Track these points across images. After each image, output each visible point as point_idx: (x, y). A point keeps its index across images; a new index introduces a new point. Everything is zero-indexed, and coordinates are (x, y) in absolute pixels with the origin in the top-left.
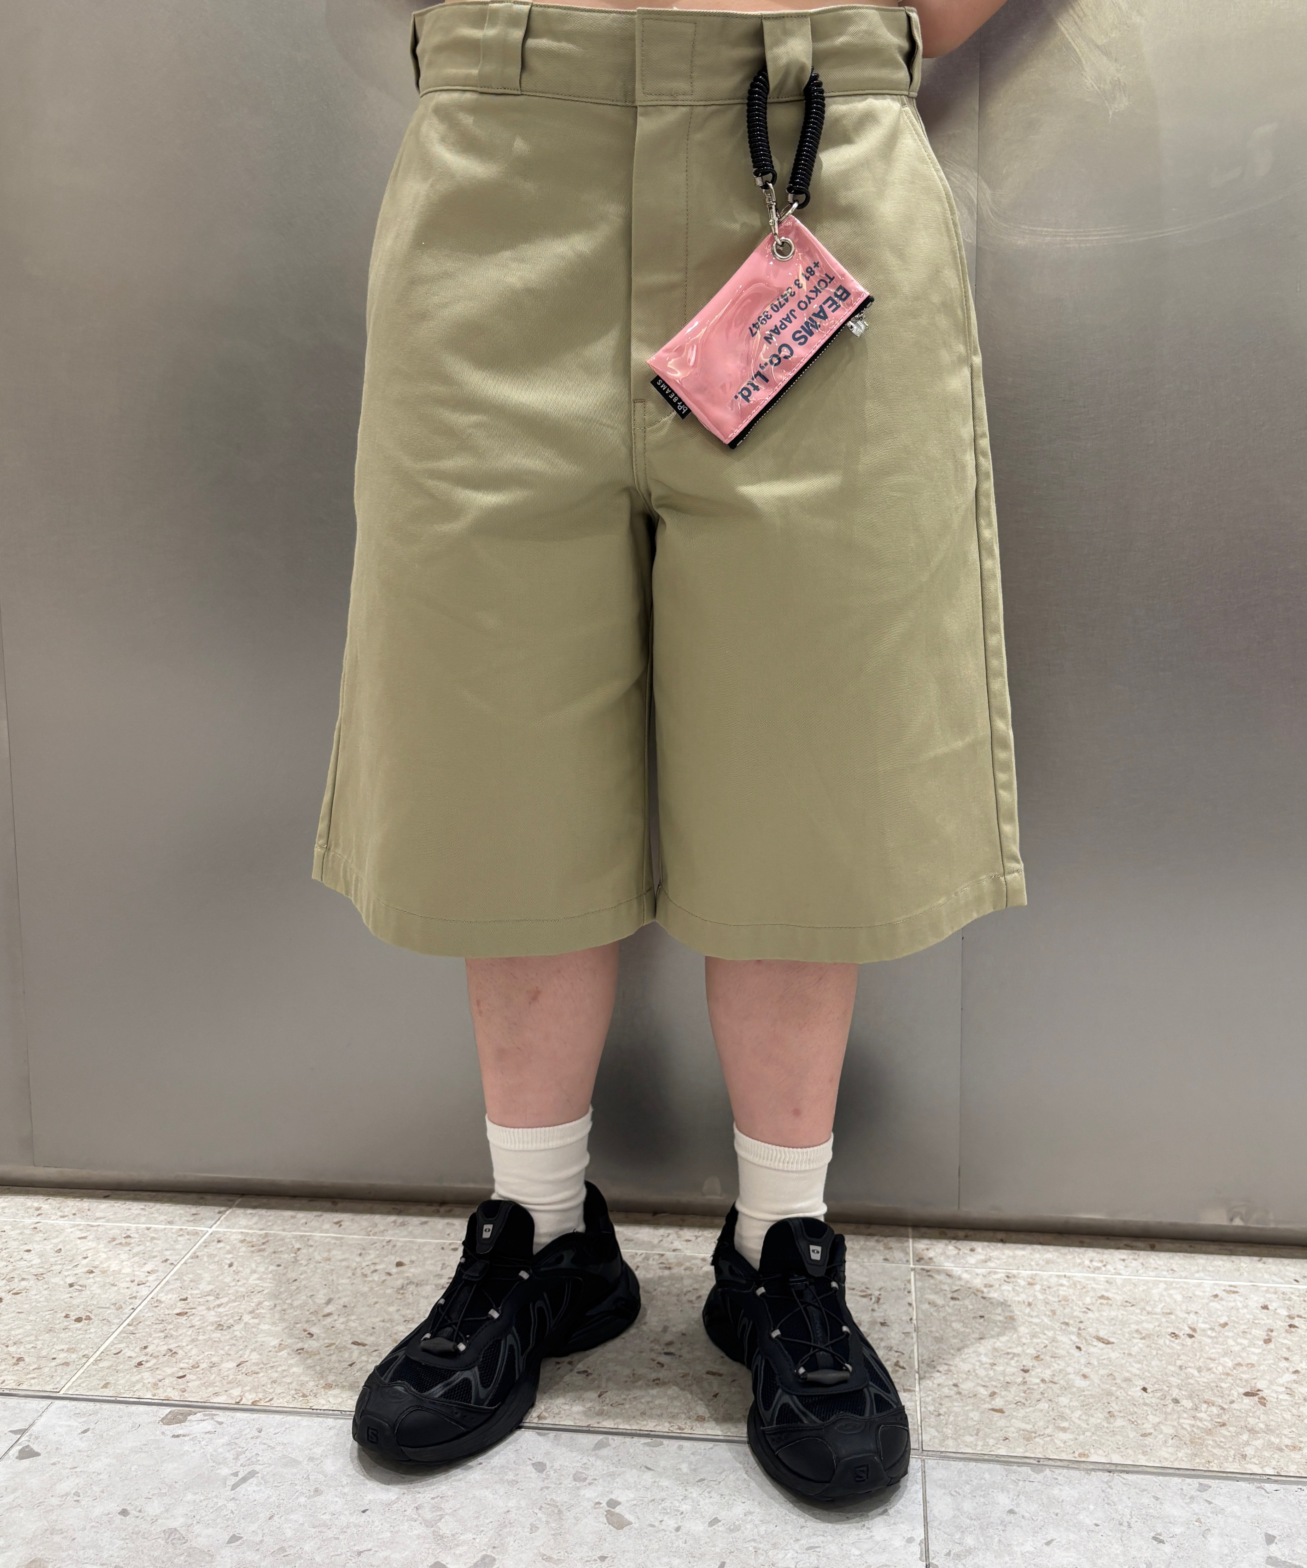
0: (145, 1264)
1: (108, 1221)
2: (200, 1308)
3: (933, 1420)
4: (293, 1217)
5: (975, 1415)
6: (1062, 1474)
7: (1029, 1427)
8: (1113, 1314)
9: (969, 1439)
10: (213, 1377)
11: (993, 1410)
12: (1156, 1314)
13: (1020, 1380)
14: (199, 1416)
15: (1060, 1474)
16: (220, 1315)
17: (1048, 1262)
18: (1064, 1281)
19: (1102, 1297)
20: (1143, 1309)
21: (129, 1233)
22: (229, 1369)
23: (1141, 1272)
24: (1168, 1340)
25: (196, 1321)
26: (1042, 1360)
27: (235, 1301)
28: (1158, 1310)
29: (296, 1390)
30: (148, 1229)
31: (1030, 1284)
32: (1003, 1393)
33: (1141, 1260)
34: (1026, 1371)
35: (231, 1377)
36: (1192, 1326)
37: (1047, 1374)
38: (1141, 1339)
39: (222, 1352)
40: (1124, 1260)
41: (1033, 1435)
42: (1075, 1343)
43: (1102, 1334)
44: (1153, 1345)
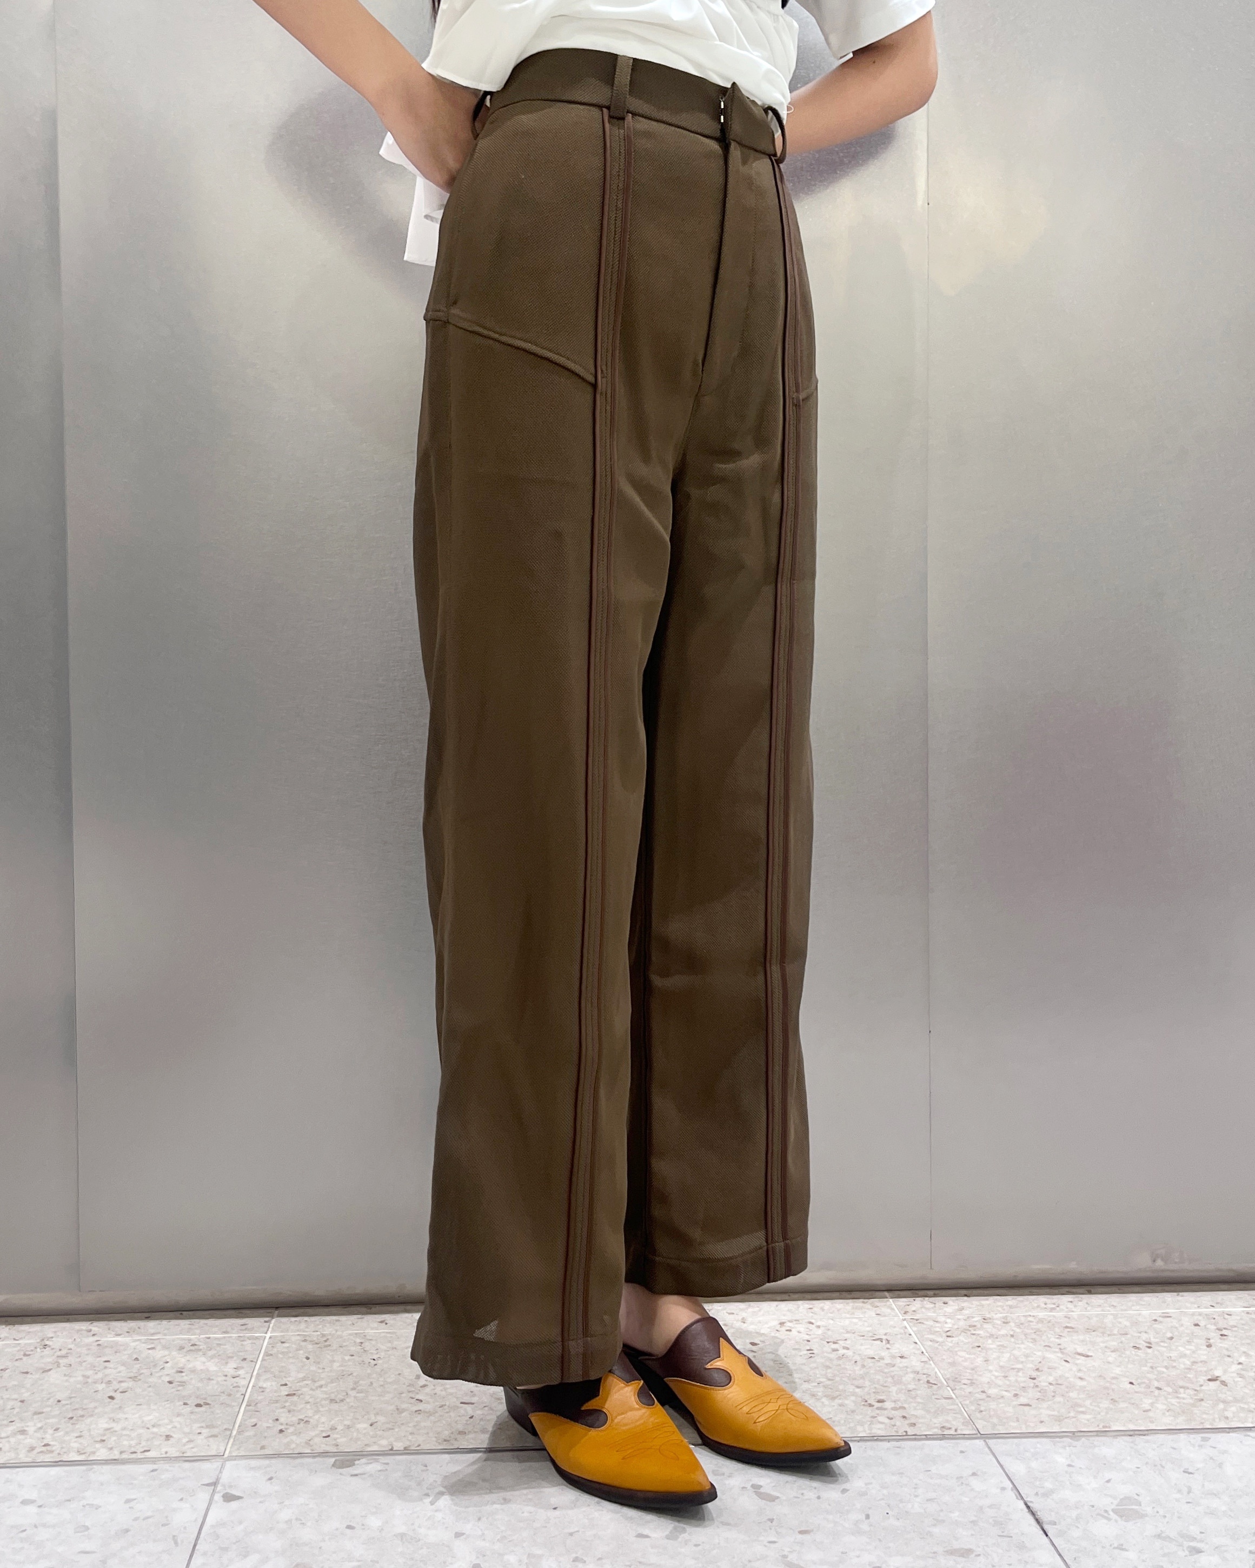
0: (227, 1363)
1: (165, 1335)
2: (304, 1390)
3: (978, 1415)
4: (337, 1321)
5: (1010, 1409)
6: (1097, 1440)
7: (1055, 1413)
8: (1081, 1337)
9: (1015, 1424)
10: (355, 1434)
11: (1021, 1405)
12: (1114, 1335)
13: (1032, 1385)
14: (364, 1460)
15: (1094, 1440)
16: (326, 1393)
17: (1011, 1307)
18: (1030, 1319)
19: (1067, 1327)
20: (1103, 1333)
21: (192, 1342)
22: (365, 1429)
23: (1089, 1308)
24: (1134, 1351)
25: (307, 1398)
26: (1042, 1371)
27: (332, 1382)
28: (1115, 1332)
29: (436, 1437)
30: (209, 1338)
31: (1004, 1323)
32: (1023, 1394)
33: (1085, 1301)
34: (1034, 1379)
35: (371, 1433)
36: (1148, 1341)
37: (1051, 1379)
38: (1112, 1352)
39: (348, 1418)
40: (1071, 1302)
41: (1062, 1418)
42: (1061, 1359)
43: (1080, 1350)
44: (1124, 1356)
